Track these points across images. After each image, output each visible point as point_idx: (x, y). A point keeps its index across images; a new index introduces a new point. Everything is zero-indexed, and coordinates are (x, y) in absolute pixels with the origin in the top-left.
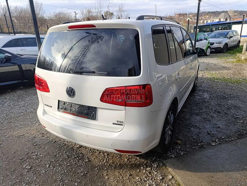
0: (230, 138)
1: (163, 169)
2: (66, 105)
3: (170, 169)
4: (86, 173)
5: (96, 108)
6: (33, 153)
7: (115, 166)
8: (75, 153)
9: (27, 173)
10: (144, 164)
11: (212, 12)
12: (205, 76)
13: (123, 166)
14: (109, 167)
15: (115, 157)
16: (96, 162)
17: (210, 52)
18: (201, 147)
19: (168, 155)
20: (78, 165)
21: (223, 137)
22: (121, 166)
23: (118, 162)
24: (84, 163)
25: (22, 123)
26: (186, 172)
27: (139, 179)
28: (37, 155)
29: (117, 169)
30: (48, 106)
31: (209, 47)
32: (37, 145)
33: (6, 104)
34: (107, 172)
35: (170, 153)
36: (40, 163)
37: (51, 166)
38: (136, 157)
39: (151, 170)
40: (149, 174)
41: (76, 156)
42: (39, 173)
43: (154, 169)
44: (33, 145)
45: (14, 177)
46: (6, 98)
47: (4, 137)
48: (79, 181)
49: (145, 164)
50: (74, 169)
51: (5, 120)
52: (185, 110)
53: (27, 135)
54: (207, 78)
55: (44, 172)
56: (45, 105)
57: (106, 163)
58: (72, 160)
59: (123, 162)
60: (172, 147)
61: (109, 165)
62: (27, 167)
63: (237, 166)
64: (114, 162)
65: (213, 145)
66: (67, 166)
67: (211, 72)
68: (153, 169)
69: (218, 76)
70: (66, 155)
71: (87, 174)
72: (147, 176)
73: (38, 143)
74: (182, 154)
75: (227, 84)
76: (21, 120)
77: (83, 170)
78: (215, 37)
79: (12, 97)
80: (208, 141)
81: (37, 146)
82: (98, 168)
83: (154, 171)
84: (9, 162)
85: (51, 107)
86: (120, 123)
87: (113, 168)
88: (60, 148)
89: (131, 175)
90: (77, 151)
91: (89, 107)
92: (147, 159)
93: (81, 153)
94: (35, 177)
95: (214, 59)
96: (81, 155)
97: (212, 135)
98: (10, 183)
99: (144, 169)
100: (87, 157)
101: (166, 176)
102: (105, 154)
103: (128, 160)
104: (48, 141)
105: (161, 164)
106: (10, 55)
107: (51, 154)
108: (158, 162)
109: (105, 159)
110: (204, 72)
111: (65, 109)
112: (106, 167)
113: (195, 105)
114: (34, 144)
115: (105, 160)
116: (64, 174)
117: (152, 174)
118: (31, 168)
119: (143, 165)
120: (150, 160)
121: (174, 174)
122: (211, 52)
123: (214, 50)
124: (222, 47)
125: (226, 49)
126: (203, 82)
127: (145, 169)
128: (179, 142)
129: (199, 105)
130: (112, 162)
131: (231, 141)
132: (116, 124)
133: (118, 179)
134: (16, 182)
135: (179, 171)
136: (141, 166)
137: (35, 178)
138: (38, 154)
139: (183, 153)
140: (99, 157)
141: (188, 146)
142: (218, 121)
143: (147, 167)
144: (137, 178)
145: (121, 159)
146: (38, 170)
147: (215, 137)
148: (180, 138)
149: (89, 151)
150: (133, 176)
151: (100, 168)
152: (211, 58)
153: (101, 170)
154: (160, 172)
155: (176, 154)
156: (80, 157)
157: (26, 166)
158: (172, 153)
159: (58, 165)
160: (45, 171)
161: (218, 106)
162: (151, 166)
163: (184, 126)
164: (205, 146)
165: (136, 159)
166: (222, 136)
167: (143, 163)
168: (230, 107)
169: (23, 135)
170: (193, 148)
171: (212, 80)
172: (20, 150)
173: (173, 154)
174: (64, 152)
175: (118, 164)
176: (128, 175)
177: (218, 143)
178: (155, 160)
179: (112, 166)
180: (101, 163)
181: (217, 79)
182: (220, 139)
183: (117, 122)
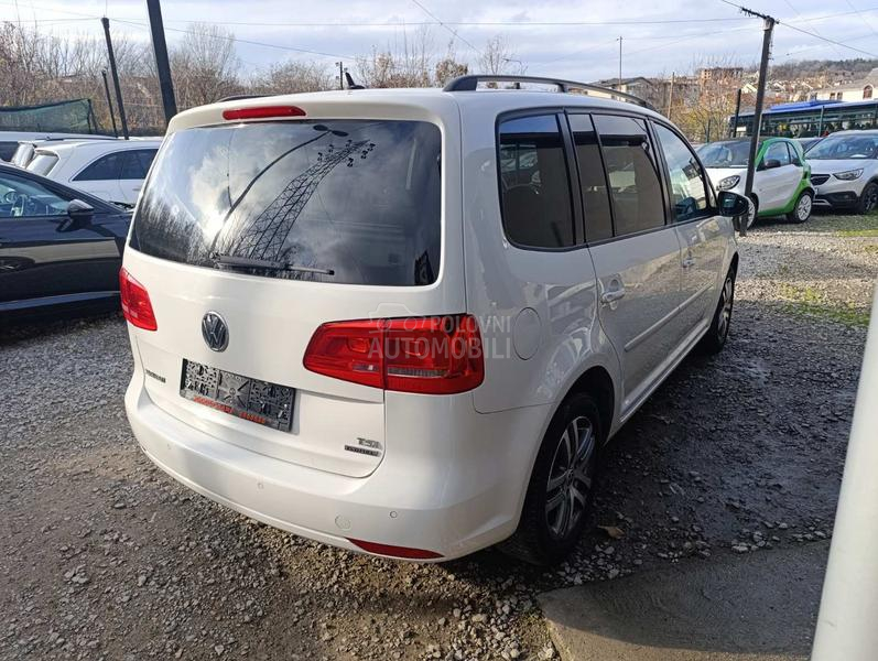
0: (812, 528)
1: (530, 624)
2: (205, 375)
3: (552, 626)
4: (260, 613)
5: (293, 391)
6: (106, 532)
7: (365, 600)
8: (240, 543)
9: (73, 599)
10: (466, 601)
11: (840, 64)
12: (769, 298)
13: (393, 600)
14: (342, 600)
15: (371, 567)
16: (302, 578)
17: (809, 209)
18: (694, 554)
19: (563, 574)
20: (243, 584)
21: (784, 525)
22: (386, 602)
23: (377, 586)
24: (261, 578)
25: (94, 432)
26: (607, 640)
27: (435, 651)
28: (117, 540)
29: (370, 611)
30: (154, 375)
31: (808, 191)
32: (125, 507)
33: (61, 367)
34: (334, 617)
35: (568, 570)
36: (119, 570)
37: (153, 583)
38: (445, 573)
39: (489, 622)
40: (477, 637)
41: (241, 555)
42: (108, 600)
43: (499, 622)
44: (113, 507)
45: (29, 609)
46: (66, 348)
47: (31, 475)
48: (231, 640)
49: (471, 602)
50: (224, 599)
51: (46, 418)
52: (663, 418)
53: (103, 472)
54: (778, 304)
55: (126, 599)
56: (148, 372)
57: (336, 586)
58: (224, 569)
59: (397, 586)
60: (582, 546)
61: (346, 594)
62: (75, 579)
63: (805, 635)
64: (363, 585)
65: (739, 552)
66: (206, 586)
67: (800, 284)
68: (492, 621)
69: (822, 299)
70: (209, 547)
71: (263, 617)
72: (468, 642)
73: (132, 500)
74: (611, 577)
75: (849, 328)
76: (97, 421)
77: (253, 604)
78: (833, 154)
79: (85, 344)
80: (725, 535)
81: (125, 511)
82: (303, 602)
83: (494, 629)
84: (25, 558)
85: (163, 380)
86: (367, 448)
87: (356, 605)
88: (196, 524)
89: (411, 635)
90: (248, 538)
91: (273, 386)
92: (482, 583)
93: (260, 546)
94: (94, 613)
95: (821, 234)
96: (259, 551)
97: (744, 514)
98: (13, 626)
99: (463, 617)
100: (279, 560)
101: (536, 649)
102: (341, 554)
103: (414, 581)
104: (165, 496)
105: (528, 606)
106: (89, 207)
107: (165, 539)
108: (517, 596)
109: (337, 572)
110: (772, 283)
111: (202, 391)
112: (333, 600)
113: (706, 401)
114: (117, 506)
115: (335, 577)
116: (190, 611)
117: (488, 639)
118: (87, 583)
119: (463, 602)
120: (493, 589)
121: (560, 643)
122: (816, 211)
123: (828, 204)
124: (858, 194)
125: (873, 201)
126: (758, 319)
127: (466, 618)
128: (612, 531)
129: (721, 400)
130: (358, 585)
131: (813, 540)
132: (356, 450)
133: (365, 643)
134: (32, 626)
135: (583, 635)
136: (455, 605)
137: (92, 617)
138: (120, 536)
139: (617, 572)
140: (318, 565)
141: (644, 547)
142: (779, 463)
143: (474, 611)
144: (431, 648)
145: (391, 577)
146: (108, 592)
147: (754, 521)
148: (621, 516)
149: (289, 542)
150: (417, 639)
151: (311, 603)
152: (811, 231)
153: (315, 608)
154: (515, 632)
155: (592, 575)
156: (254, 557)
157: (74, 575)
158: (577, 568)
159: (175, 579)
160: (128, 598)
161: (794, 411)
162: (489, 611)
163: (646, 474)
164: (705, 553)
165: (445, 580)
166: (783, 520)
167: (465, 597)
168: (837, 416)
169: (91, 472)
170: (659, 557)
171: (795, 313)
172: (69, 522)
173: (582, 572)
174: (207, 538)
175: (377, 593)
176: (402, 635)
177: (762, 544)
178: (510, 591)
179: (353, 598)
180: (319, 583)
181: (815, 309)
182: (769, 532)
183: (360, 443)
